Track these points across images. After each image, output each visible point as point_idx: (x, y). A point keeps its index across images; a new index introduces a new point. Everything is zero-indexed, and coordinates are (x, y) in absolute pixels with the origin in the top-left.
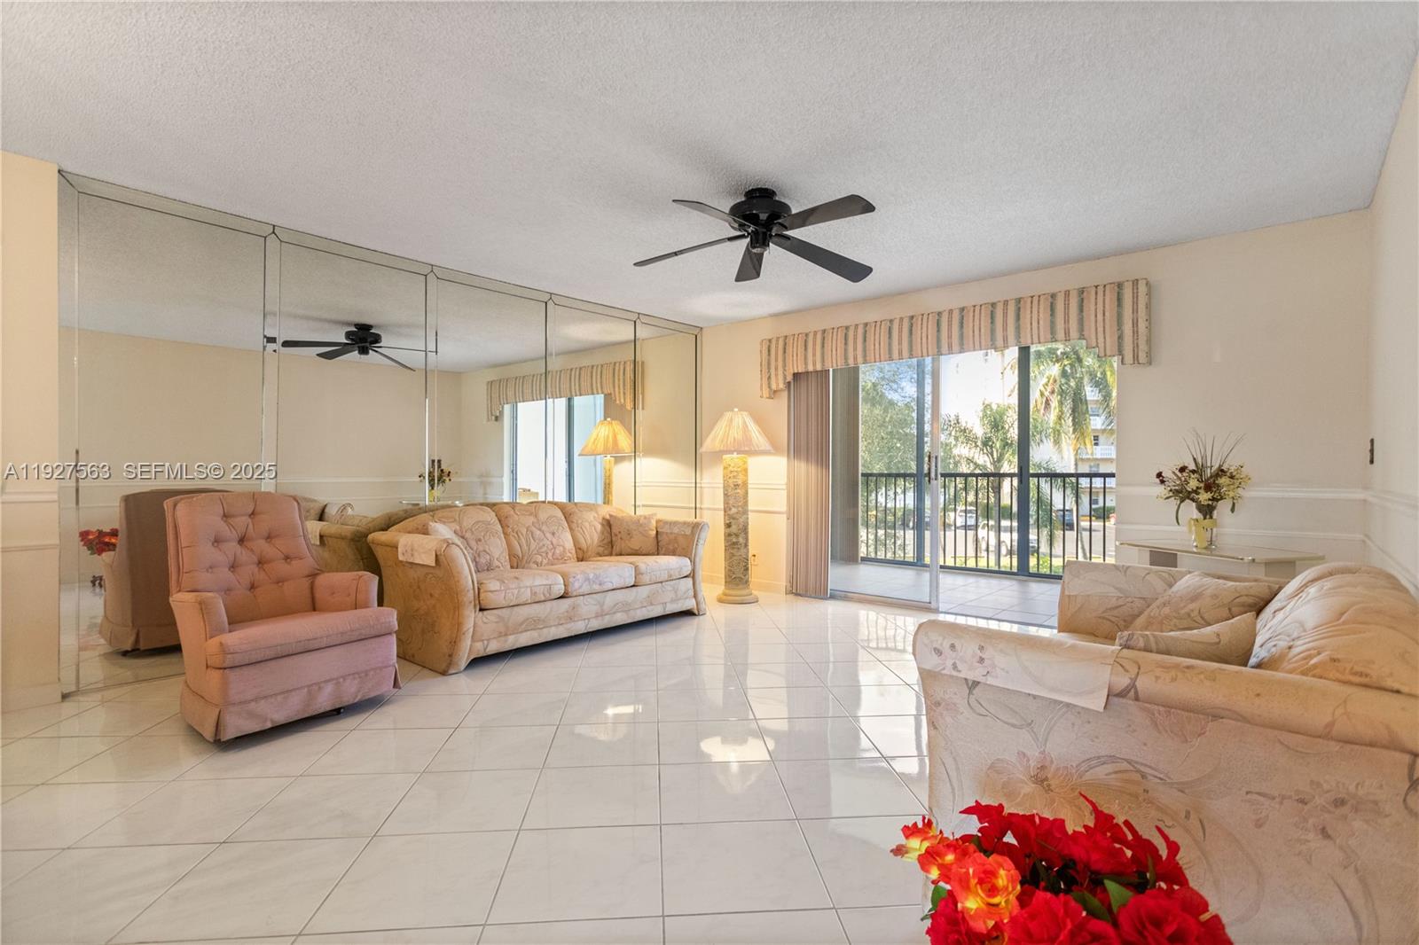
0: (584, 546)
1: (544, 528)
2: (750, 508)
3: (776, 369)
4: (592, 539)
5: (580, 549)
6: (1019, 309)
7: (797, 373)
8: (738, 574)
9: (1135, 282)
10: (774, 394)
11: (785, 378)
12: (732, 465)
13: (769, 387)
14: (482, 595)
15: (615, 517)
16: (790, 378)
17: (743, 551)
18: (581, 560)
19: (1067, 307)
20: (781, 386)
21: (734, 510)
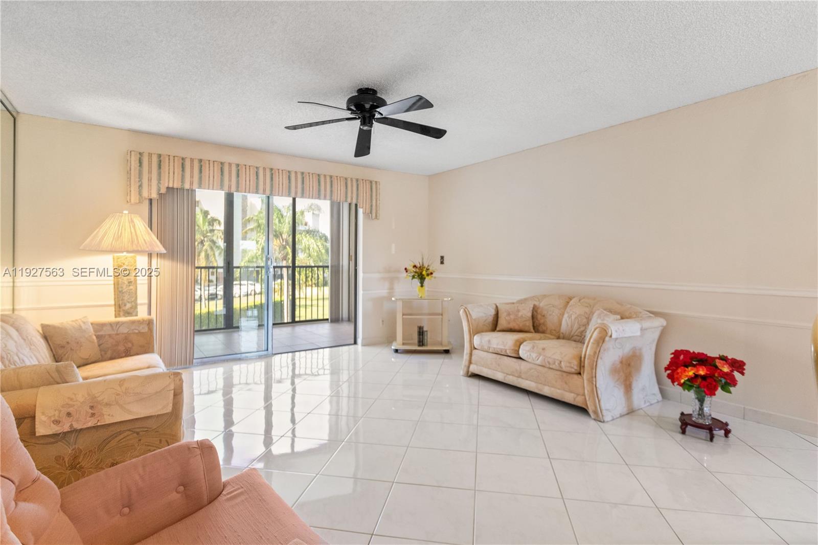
6: (332, 181)
9: (376, 183)
10: (144, 201)
11: (159, 189)
12: (126, 263)
13: (140, 194)
16: (163, 191)
19: (352, 186)
20: (153, 196)
21: (128, 306)
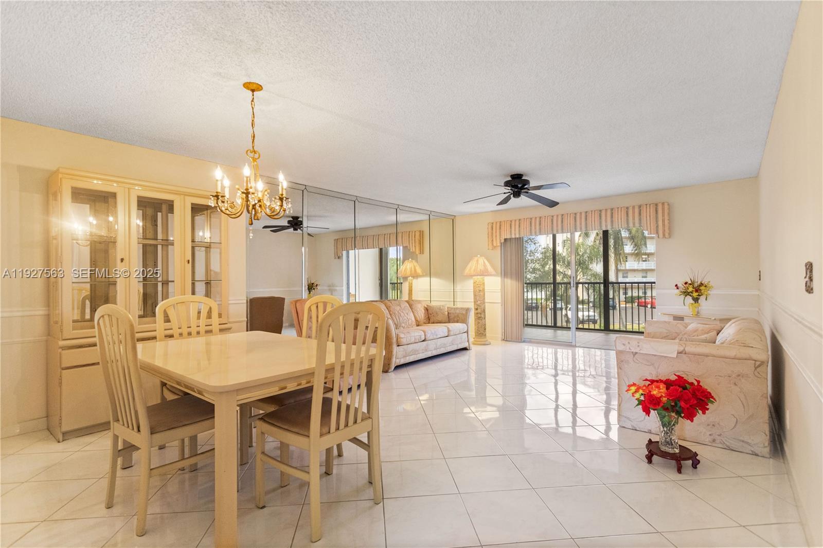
0: (418, 319)
1: (404, 312)
2: (486, 301)
3: (496, 236)
4: (421, 316)
5: (417, 321)
6: (612, 213)
7: (507, 239)
8: (481, 332)
9: (663, 204)
10: (494, 248)
11: (501, 241)
12: (477, 281)
13: (493, 244)
14: (399, 340)
15: (430, 306)
16: (503, 241)
17: (483, 320)
18: (418, 326)
19: (634, 213)
20: (499, 244)
21: (479, 302)
